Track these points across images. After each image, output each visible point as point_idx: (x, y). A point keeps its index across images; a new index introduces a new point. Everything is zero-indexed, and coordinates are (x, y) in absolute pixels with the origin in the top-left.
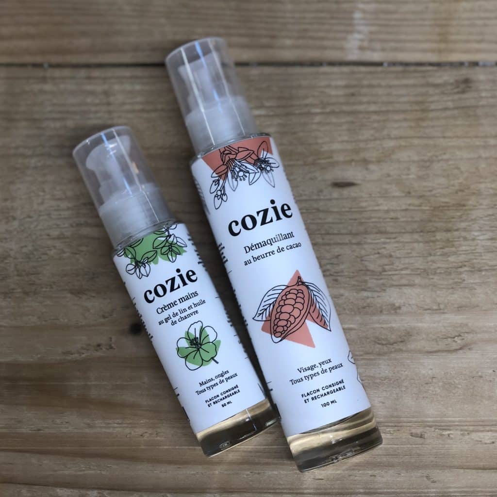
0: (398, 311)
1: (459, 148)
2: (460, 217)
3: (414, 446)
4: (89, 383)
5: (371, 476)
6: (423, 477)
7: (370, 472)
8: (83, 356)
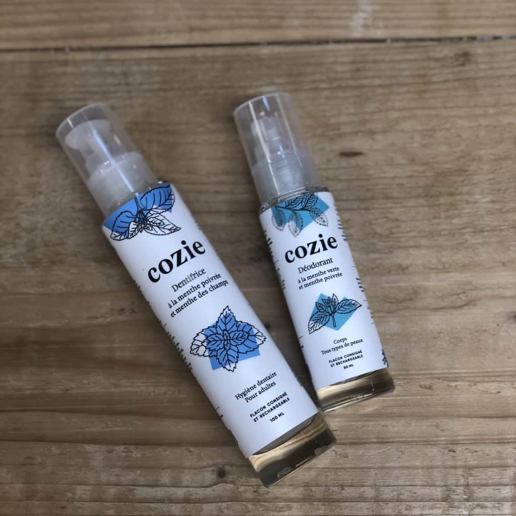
0: (406, 271)
1: (460, 117)
2: (463, 181)
4: (114, 345)
5: (383, 426)
6: (432, 425)
7: (382, 423)
8: (108, 320)
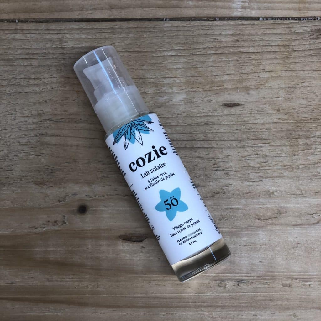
0: (272, 195)
3: (285, 293)
4: (48, 249)
5: (254, 315)
6: (291, 315)
8: (44, 229)
